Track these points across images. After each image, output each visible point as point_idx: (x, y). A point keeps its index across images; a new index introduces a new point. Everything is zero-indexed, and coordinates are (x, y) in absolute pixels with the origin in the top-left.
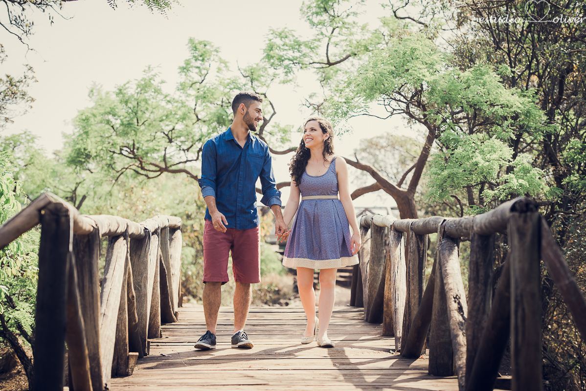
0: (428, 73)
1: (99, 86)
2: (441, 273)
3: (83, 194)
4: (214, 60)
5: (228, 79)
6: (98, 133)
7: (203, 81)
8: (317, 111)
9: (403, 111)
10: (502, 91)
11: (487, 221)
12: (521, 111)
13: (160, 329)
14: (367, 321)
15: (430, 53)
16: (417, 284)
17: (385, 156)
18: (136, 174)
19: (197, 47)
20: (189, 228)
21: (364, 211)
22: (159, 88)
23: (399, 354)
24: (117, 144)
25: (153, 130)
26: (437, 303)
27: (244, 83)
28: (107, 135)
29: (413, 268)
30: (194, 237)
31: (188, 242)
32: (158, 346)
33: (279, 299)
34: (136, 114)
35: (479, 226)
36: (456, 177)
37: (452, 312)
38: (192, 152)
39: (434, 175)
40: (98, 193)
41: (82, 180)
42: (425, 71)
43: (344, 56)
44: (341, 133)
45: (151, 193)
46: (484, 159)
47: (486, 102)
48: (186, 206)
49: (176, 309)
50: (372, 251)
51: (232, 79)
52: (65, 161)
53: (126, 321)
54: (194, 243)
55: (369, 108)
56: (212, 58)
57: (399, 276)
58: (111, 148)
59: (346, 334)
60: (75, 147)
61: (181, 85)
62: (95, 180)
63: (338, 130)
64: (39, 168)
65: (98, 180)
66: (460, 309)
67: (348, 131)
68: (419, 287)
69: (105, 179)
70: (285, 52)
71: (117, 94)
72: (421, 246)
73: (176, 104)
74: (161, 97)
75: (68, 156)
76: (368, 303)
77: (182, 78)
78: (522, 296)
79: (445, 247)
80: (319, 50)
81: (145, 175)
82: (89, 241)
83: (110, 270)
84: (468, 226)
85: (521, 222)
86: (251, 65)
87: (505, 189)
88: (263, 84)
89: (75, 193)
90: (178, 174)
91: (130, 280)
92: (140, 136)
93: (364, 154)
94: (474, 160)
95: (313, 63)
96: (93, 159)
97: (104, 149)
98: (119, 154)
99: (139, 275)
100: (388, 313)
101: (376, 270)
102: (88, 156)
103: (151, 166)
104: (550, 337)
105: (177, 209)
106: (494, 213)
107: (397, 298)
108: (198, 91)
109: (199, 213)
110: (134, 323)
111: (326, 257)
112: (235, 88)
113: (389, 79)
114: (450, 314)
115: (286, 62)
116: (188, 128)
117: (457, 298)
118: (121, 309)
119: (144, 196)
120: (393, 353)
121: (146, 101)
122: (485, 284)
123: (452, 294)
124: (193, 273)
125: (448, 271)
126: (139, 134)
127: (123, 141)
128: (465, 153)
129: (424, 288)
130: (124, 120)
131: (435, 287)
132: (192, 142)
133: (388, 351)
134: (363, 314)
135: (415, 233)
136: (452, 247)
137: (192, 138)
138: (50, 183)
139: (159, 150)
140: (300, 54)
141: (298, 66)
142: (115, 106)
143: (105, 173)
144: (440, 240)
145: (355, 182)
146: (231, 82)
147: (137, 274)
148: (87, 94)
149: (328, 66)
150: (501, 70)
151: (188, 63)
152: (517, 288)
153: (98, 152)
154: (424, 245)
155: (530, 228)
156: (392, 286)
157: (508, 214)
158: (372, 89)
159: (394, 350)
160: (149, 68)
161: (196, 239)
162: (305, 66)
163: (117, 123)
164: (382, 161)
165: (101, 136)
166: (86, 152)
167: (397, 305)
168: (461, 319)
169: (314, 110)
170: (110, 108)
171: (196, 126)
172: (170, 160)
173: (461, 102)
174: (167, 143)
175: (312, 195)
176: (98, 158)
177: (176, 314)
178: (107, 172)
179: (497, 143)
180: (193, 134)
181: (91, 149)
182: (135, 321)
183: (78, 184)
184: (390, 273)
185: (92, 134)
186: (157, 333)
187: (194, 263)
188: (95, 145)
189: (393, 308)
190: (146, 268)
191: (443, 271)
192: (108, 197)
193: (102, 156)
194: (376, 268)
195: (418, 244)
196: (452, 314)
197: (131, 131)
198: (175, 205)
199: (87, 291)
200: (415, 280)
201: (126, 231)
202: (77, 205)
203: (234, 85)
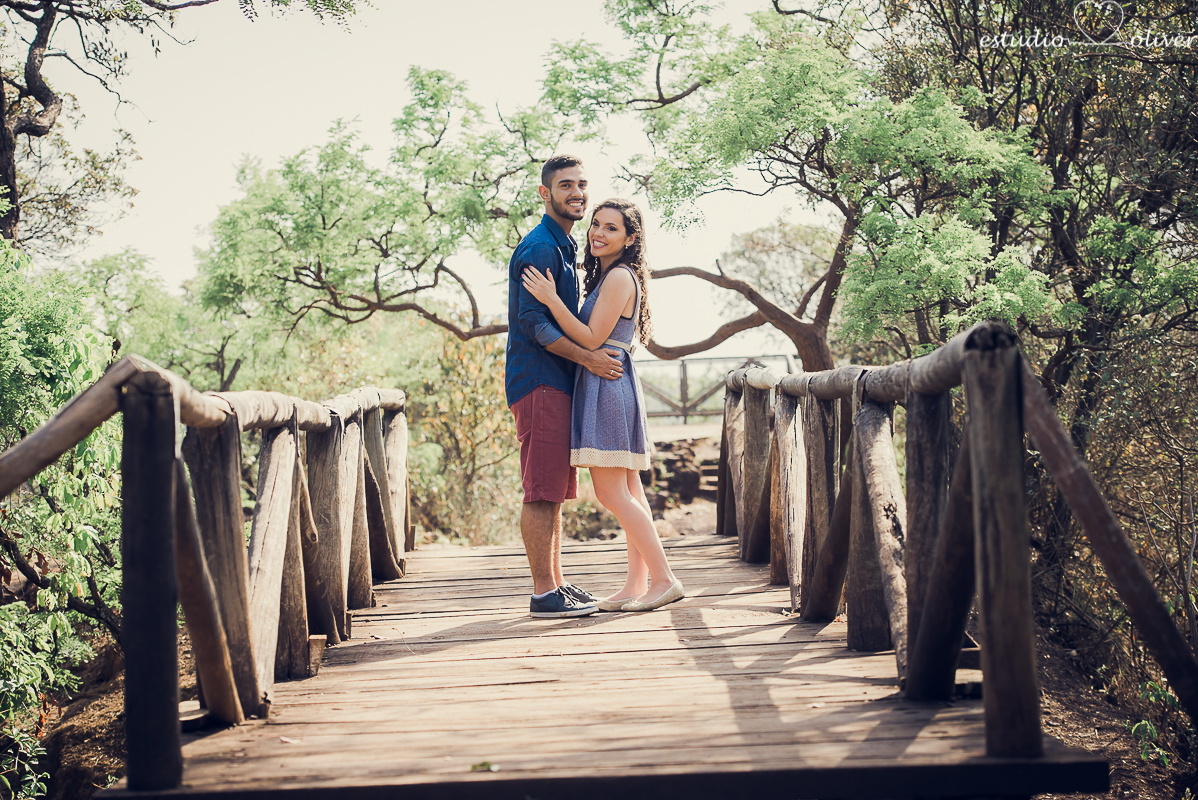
0: (834, 108)
1: (256, 162)
2: (861, 467)
3: (236, 357)
4: (455, 105)
5: (480, 137)
6: (255, 245)
7: (437, 143)
8: (644, 187)
9: (794, 180)
10: (967, 135)
11: (931, 369)
12: (1004, 168)
13: (371, 592)
14: (743, 559)
15: (837, 74)
16: (825, 490)
17: (777, 262)
18: (327, 316)
19: (425, 83)
20: (430, 408)
21: (746, 363)
22: (359, 159)
23: (798, 615)
24: (290, 264)
25: (353, 237)
27: (511, 142)
28: (271, 249)
29: (816, 460)
30: (440, 424)
31: (429, 435)
32: (367, 621)
33: (600, 529)
34: (320, 208)
35: (918, 378)
36: (893, 295)
37: (882, 535)
38: (425, 271)
39: (853, 294)
40: (261, 353)
41: (233, 332)
42: (828, 106)
43: (689, 86)
44: (684, 224)
45: (358, 349)
46: (940, 259)
47: (941, 156)
48: (423, 370)
49: (401, 554)
50: (748, 434)
51: (488, 138)
52: (198, 299)
53: (301, 579)
54: (442, 434)
55: (732, 176)
56: (452, 102)
57: (794, 477)
58: (278, 271)
59: (707, 585)
60: (215, 272)
61: (399, 151)
62: (255, 331)
63: (678, 219)
64: (153, 313)
65: (260, 331)
66: (897, 529)
67: (696, 221)
68: (828, 495)
69: (271, 328)
70: (582, 84)
71: (285, 174)
72: (829, 420)
73: (391, 188)
74: (363, 176)
75: (203, 290)
76: (745, 528)
77: (401, 140)
78: (992, 501)
79: (867, 419)
80: (643, 78)
81: (343, 318)
83: (265, 489)
84: (902, 379)
85: (984, 367)
86: (522, 110)
87: (981, 312)
88: (546, 142)
89: (222, 357)
90: (404, 313)
91: (306, 505)
92: (331, 247)
93: (741, 262)
94: (924, 262)
95: (634, 101)
96: (248, 293)
97: (266, 273)
98: (294, 282)
99: (325, 496)
100: (777, 543)
101: (756, 468)
102: (239, 288)
103: (352, 300)
104: (1078, 571)
105: (408, 376)
107: (792, 515)
108: (431, 161)
109: (446, 382)
110: (318, 583)
112: (494, 153)
113: (764, 122)
114: (880, 539)
115: (585, 102)
116: (414, 228)
117: (890, 510)
118: (289, 557)
119: (344, 356)
120: (787, 615)
121: (337, 184)
123: (882, 503)
124: (440, 490)
125: (873, 463)
126: (328, 245)
127: (298, 259)
128: (906, 251)
129: (838, 492)
130: (300, 220)
131: (853, 493)
132: (424, 254)
133: (779, 611)
134: (737, 548)
135: (817, 398)
136: (879, 419)
137: (424, 246)
138: (175, 341)
139: (363, 272)
140: (610, 86)
141: (607, 108)
142: (281, 195)
143: (271, 317)
144: (858, 407)
145: (727, 312)
146: (487, 143)
147: (322, 494)
148: (235, 177)
149: (660, 104)
150: (965, 97)
151: (409, 111)
152: (982, 485)
153: (256, 280)
154: (834, 418)
155: (1001, 375)
156: (783, 494)
157: (962, 353)
158: (733, 141)
159: (789, 610)
160: (339, 123)
161: (445, 428)
162: (618, 106)
163: (287, 225)
164: (774, 272)
165: (260, 251)
166: (235, 281)
167: (792, 529)
168: (898, 545)
169: (639, 185)
170: (274, 199)
171: (429, 224)
172: (385, 288)
173: (896, 159)
174: (378, 258)
176: (257, 290)
177: (401, 564)
178: (275, 315)
179: (962, 228)
180: (425, 240)
181: (243, 276)
183: (226, 339)
184: (778, 471)
185: (243, 249)
186: (366, 598)
187: (442, 471)
188: (250, 268)
189: (786, 533)
190: (336, 484)
191: (864, 462)
192: (280, 359)
193: (264, 286)
194: (756, 464)
195: (823, 417)
196: (882, 539)
197: (312, 239)
198: (402, 369)
199: (221, 528)
200: (821, 482)
201: (293, 417)
202: (225, 378)
203: (492, 147)
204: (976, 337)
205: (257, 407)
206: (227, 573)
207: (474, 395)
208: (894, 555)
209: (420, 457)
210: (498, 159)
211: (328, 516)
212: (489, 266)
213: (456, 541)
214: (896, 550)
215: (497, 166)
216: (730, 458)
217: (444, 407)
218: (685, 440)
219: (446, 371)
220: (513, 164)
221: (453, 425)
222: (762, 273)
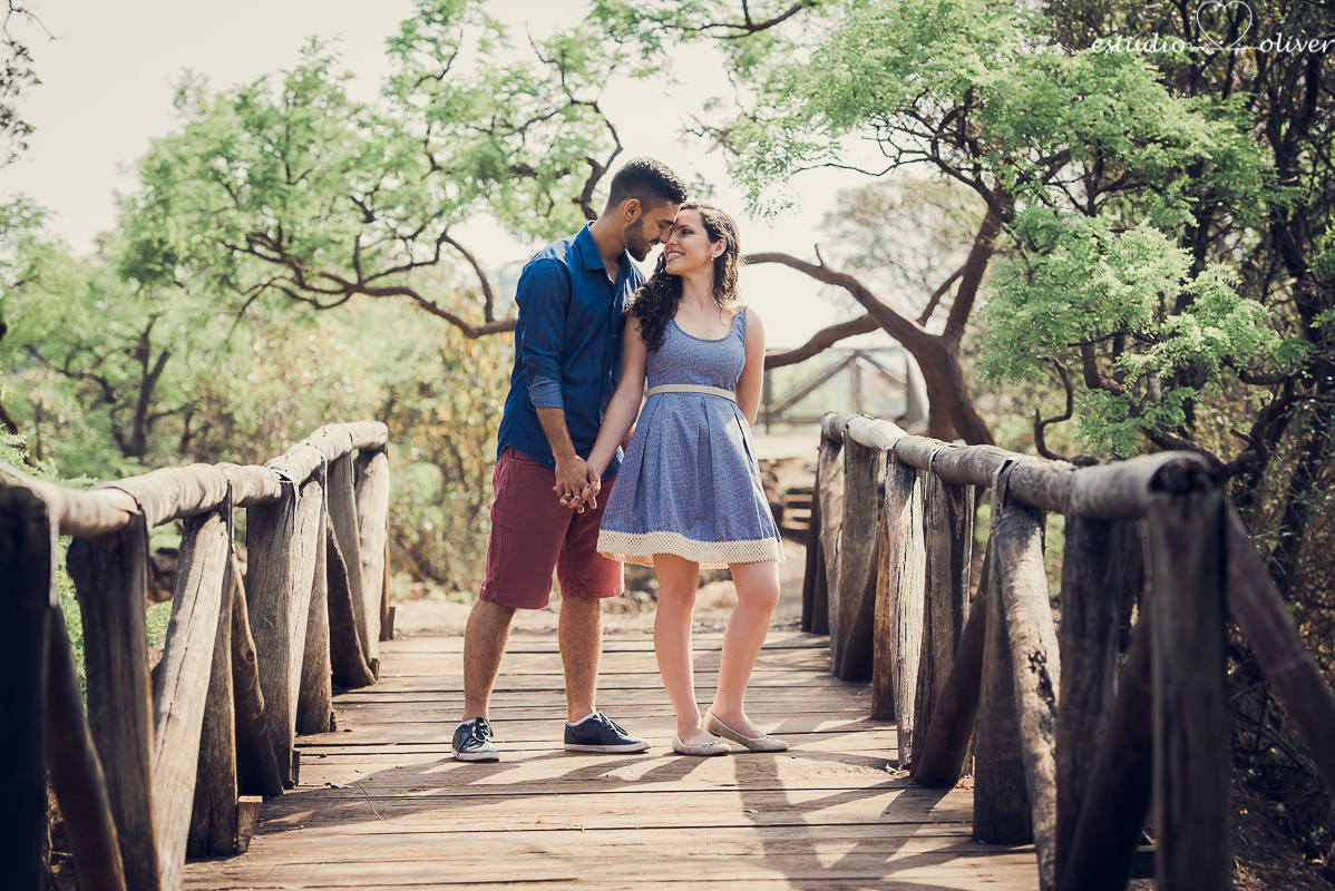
0: (982, 64)
1: (200, 81)
2: (1000, 592)
3: (165, 345)
4: (470, 21)
5: (504, 69)
6: (194, 202)
7: (445, 72)
8: (720, 147)
9: (924, 156)
10: (1163, 106)
11: (1100, 494)
12: (1210, 153)
13: (331, 709)
14: (836, 674)
16: (949, 605)
18: (289, 298)
20: (426, 415)
21: (851, 357)
22: (339, 91)
23: (908, 773)
24: (239, 230)
25: (329, 193)
26: (991, 666)
27: (545, 75)
28: (215, 208)
29: (938, 565)
30: (438, 436)
31: (423, 452)
32: (322, 756)
34: (283, 155)
35: (1082, 498)
36: (1053, 322)
37: (1025, 695)
38: (423, 241)
40: (197, 343)
41: (162, 309)
42: (973, 60)
43: (785, 7)
44: (773, 210)
45: (330, 341)
46: (1121, 277)
47: (1125, 135)
48: (417, 365)
49: (375, 648)
50: (847, 506)
51: (514, 70)
54: (440, 450)
55: (839, 148)
56: (466, 17)
57: (909, 578)
58: (224, 237)
59: (786, 715)
60: (138, 236)
61: (393, 81)
62: (191, 314)
63: (765, 204)
64: (53, 289)
65: (197, 315)
66: (1045, 688)
67: (789, 206)
68: (954, 612)
69: (212, 311)
71: (238, 108)
72: (959, 511)
73: (380, 130)
74: (344, 112)
75: (121, 259)
76: (840, 631)
77: (396, 66)
78: (1180, 706)
79: (1009, 529)
81: (310, 301)
82: (120, 547)
83: (185, 600)
84: (1060, 492)
85: (1175, 517)
86: (560, 32)
88: (591, 78)
89: (147, 341)
91: (241, 615)
92: (296, 207)
94: (1097, 281)
95: (711, 25)
96: (183, 263)
97: (208, 240)
98: (244, 251)
99: (269, 592)
100: (884, 663)
101: (858, 552)
102: (170, 258)
103: (325, 280)
105: (397, 373)
106: (1117, 476)
107: (903, 630)
108: (434, 97)
109: (448, 381)
110: (255, 716)
111: (728, 534)
112: (520, 91)
113: (886, 81)
114: (1021, 700)
115: (646, 25)
116: (410, 186)
117: (1037, 659)
118: (215, 689)
119: (312, 347)
120: (892, 773)
121: (307, 123)
122: (1102, 640)
123: (1026, 649)
124: (435, 527)
125: (1016, 592)
126: (293, 204)
127: (253, 222)
128: (1073, 264)
129: (967, 614)
130: (256, 170)
131: (987, 626)
132: (422, 219)
133: (880, 765)
134: (828, 655)
135: (943, 481)
136: (1026, 529)
137: (423, 208)
139: (340, 243)
140: (680, 5)
141: (676, 35)
142: (232, 136)
143: (213, 296)
144: (998, 511)
146: (513, 77)
147: (265, 589)
148: (172, 99)
149: (747, 31)
151: (408, 28)
152: (1167, 681)
153: (193, 248)
154: (965, 509)
155: (1198, 530)
156: (891, 603)
157: (1144, 493)
158: (845, 106)
159: (894, 764)
160: (314, 42)
161: (444, 441)
162: (690, 32)
163: (238, 176)
165: (202, 211)
166: (165, 248)
167: (903, 652)
168: (1046, 709)
169: (713, 144)
170: (221, 141)
171: (430, 181)
172: (369, 263)
174: (360, 225)
175: (693, 383)
176: (195, 261)
177: (373, 665)
178: (218, 295)
179: (1154, 237)
180: (425, 201)
181: (177, 242)
182: (258, 710)
183: (153, 318)
184: (887, 566)
185: (178, 205)
186: (322, 719)
187: (438, 501)
188: (186, 232)
189: (894, 658)
190: (285, 576)
191: (1004, 589)
192: (223, 354)
193: (204, 255)
194: (858, 546)
195: (951, 507)
196: (1025, 700)
197: (272, 196)
198: (390, 363)
199: (117, 668)
200: (944, 594)
201: (227, 499)
202: (150, 370)
203: (519, 80)
204: (1165, 476)
205: (174, 497)
206: (124, 732)
207: (485, 400)
208: (1040, 726)
209: (410, 482)
210: (526, 98)
211: (273, 619)
212: (511, 239)
213: (454, 596)
214: (1043, 717)
215: (525, 107)
216: (822, 532)
217: (445, 414)
218: (765, 461)
219: (449, 366)
220: (546, 105)
221: (454, 438)
222: (878, 241)
